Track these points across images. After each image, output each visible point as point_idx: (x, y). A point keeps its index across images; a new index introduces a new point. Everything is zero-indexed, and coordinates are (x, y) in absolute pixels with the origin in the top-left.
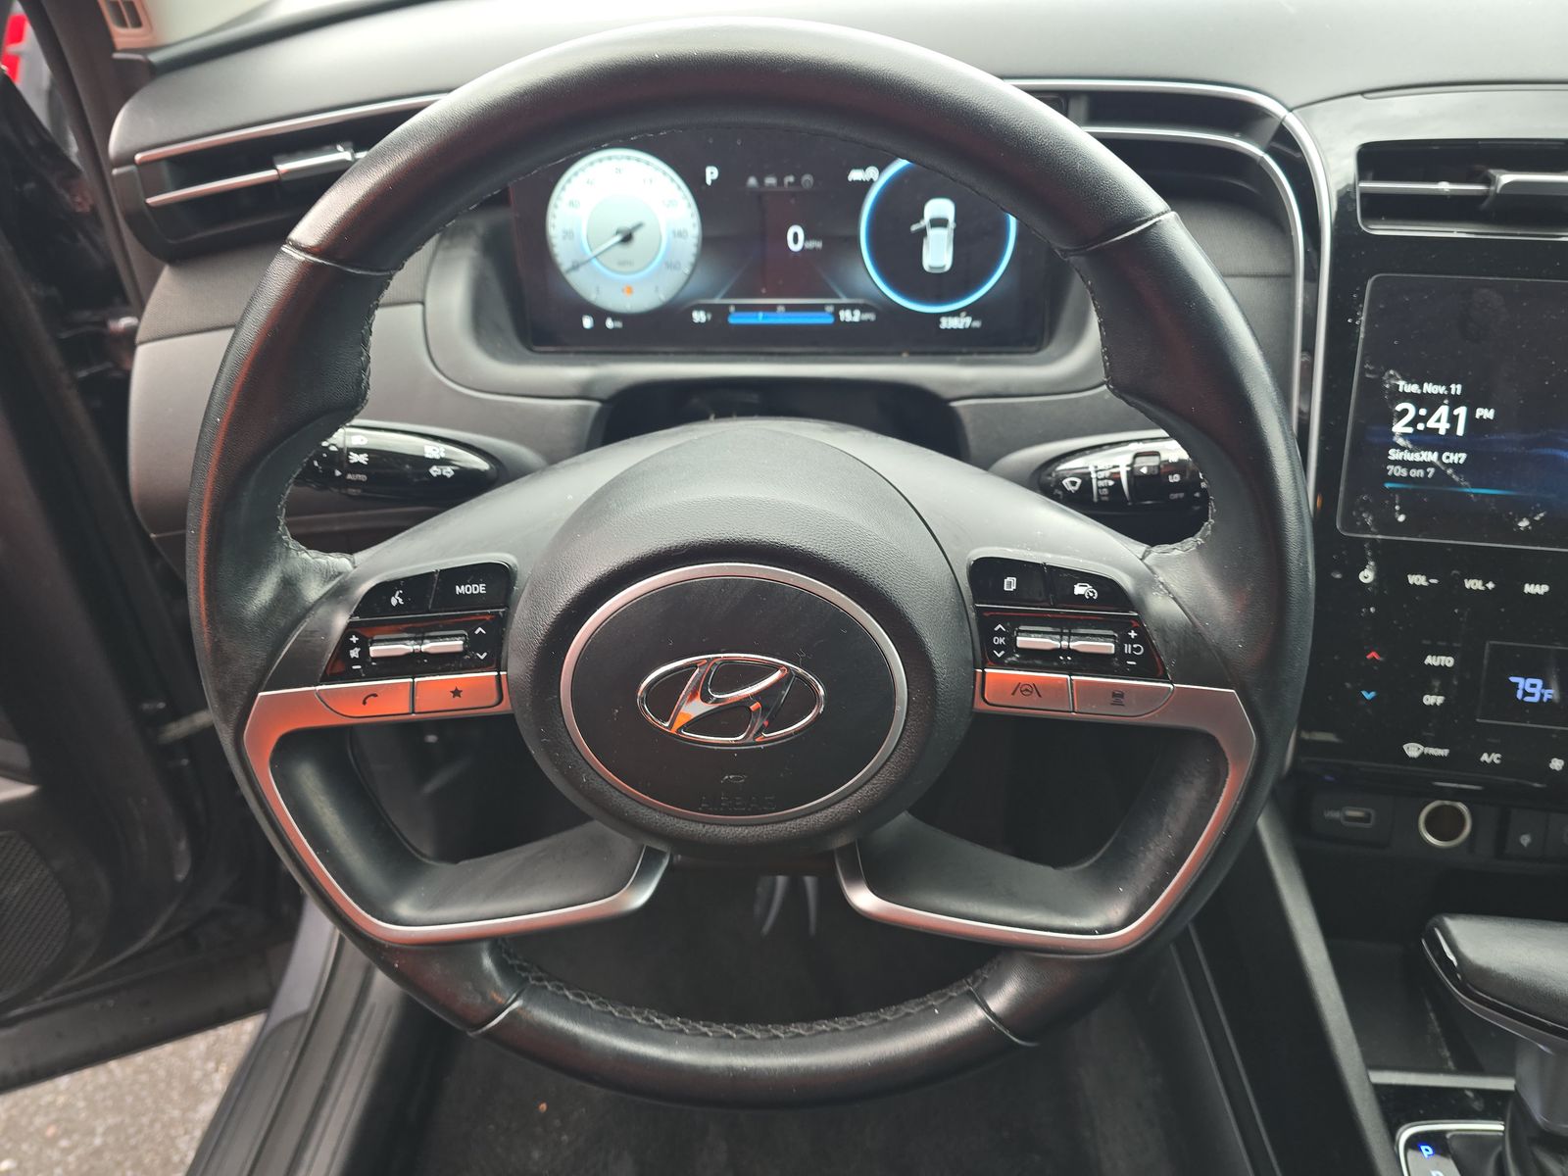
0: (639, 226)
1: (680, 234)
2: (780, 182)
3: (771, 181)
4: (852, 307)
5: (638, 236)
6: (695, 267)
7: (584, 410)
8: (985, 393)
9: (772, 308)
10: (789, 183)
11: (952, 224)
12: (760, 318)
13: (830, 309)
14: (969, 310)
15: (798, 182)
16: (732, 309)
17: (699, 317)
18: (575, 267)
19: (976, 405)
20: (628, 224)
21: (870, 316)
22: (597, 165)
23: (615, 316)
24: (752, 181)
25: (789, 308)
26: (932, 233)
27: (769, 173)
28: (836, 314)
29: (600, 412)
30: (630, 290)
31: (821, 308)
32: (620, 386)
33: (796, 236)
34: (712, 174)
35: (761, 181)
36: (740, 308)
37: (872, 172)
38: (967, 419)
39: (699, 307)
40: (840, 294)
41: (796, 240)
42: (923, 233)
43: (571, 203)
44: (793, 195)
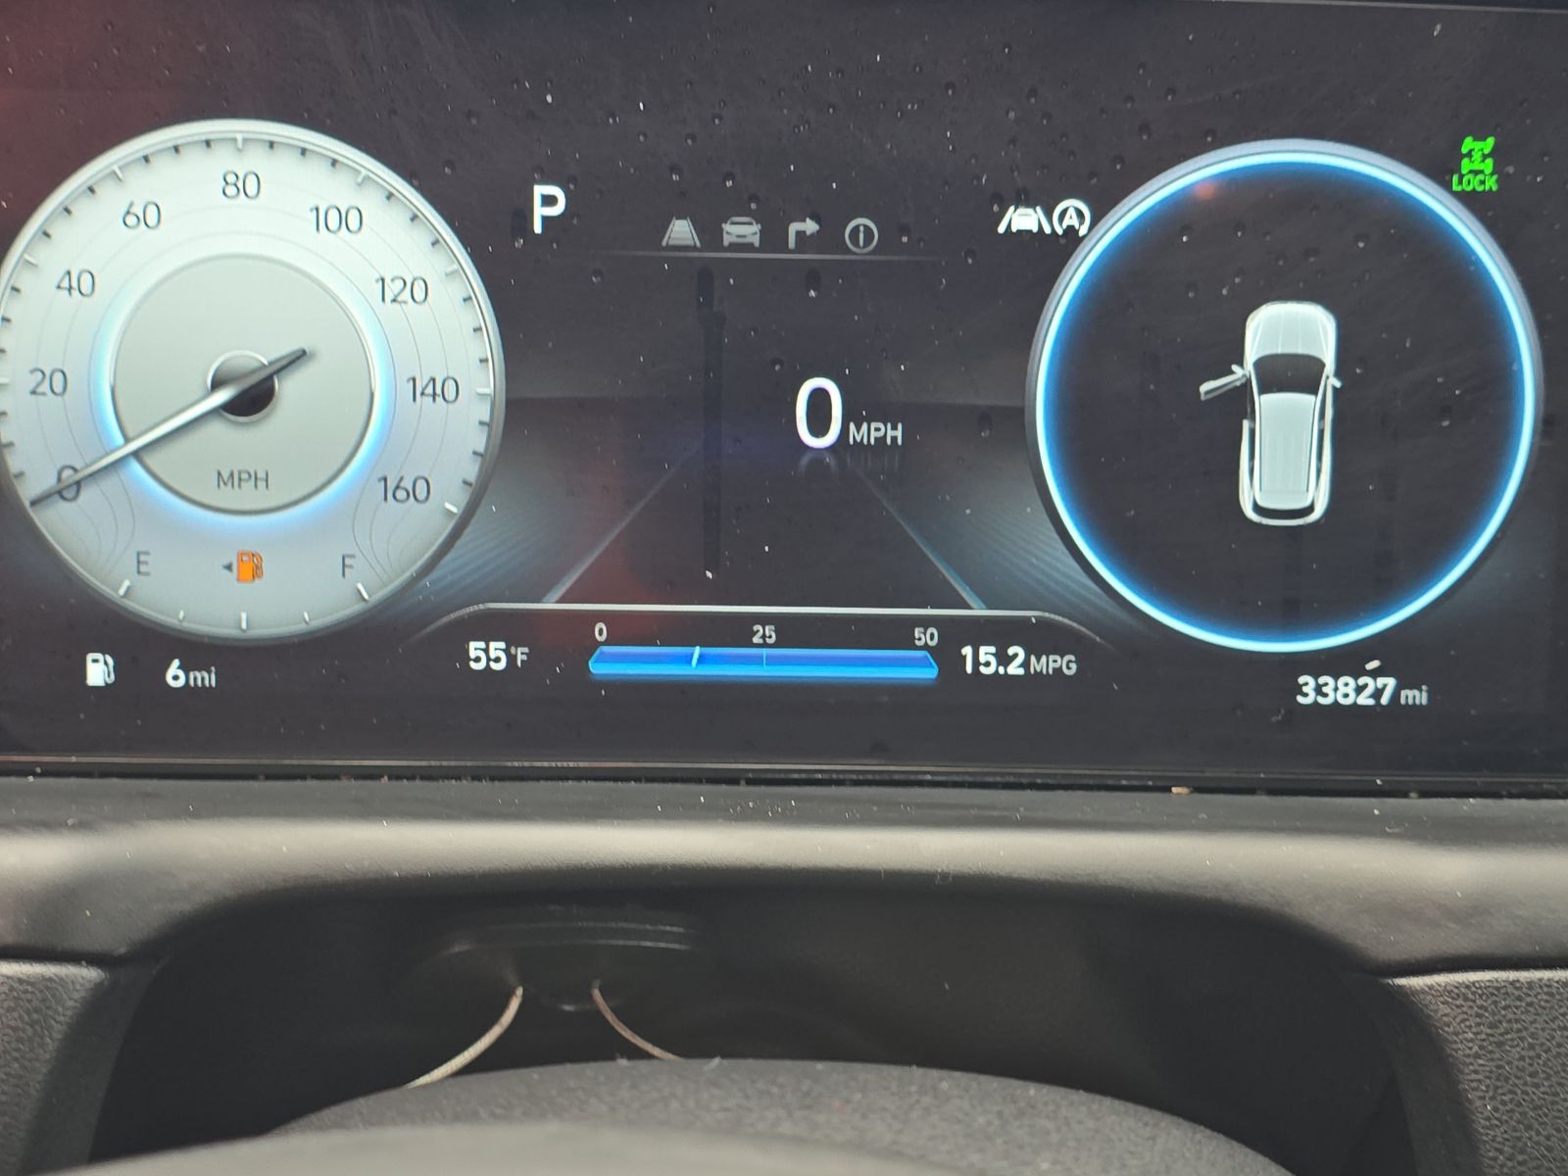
0: (299, 358)
1: (435, 391)
2: (773, 236)
3: (741, 230)
4: (1000, 634)
5: (288, 389)
6: (478, 495)
7: (33, 999)
8: (1525, 948)
9: (736, 632)
10: (800, 234)
11: (1330, 381)
12: (694, 664)
13: (927, 637)
14: (1390, 652)
15: (832, 237)
16: (601, 631)
17: (487, 655)
18: (68, 489)
19: (1496, 989)
20: (259, 353)
21: (1066, 664)
22: (164, 167)
23: (196, 650)
24: (681, 231)
25: (792, 633)
26: (1267, 404)
27: (738, 208)
28: (946, 655)
29: (98, 1002)
30: (250, 566)
31: (897, 635)
32: (185, 907)
33: (819, 403)
34: (547, 202)
35: (709, 232)
36: (626, 631)
37: (1072, 211)
38: (1463, 1038)
39: (488, 627)
40: (966, 594)
41: (819, 420)
42: (1238, 403)
43: (69, 284)
44: (813, 275)
